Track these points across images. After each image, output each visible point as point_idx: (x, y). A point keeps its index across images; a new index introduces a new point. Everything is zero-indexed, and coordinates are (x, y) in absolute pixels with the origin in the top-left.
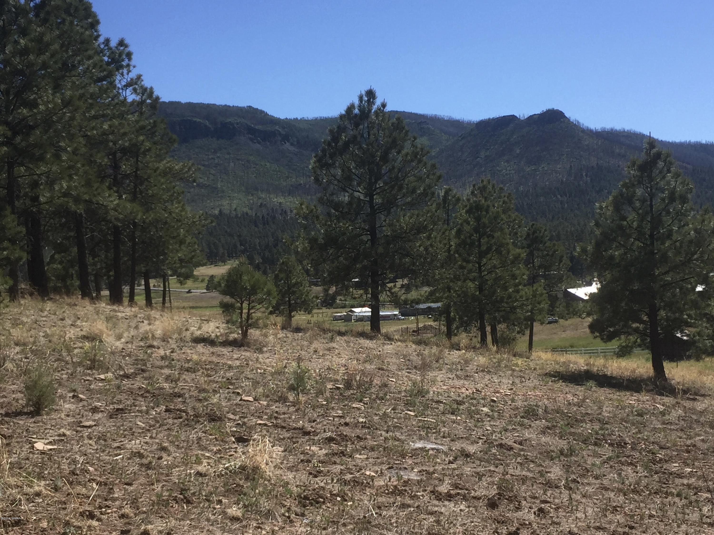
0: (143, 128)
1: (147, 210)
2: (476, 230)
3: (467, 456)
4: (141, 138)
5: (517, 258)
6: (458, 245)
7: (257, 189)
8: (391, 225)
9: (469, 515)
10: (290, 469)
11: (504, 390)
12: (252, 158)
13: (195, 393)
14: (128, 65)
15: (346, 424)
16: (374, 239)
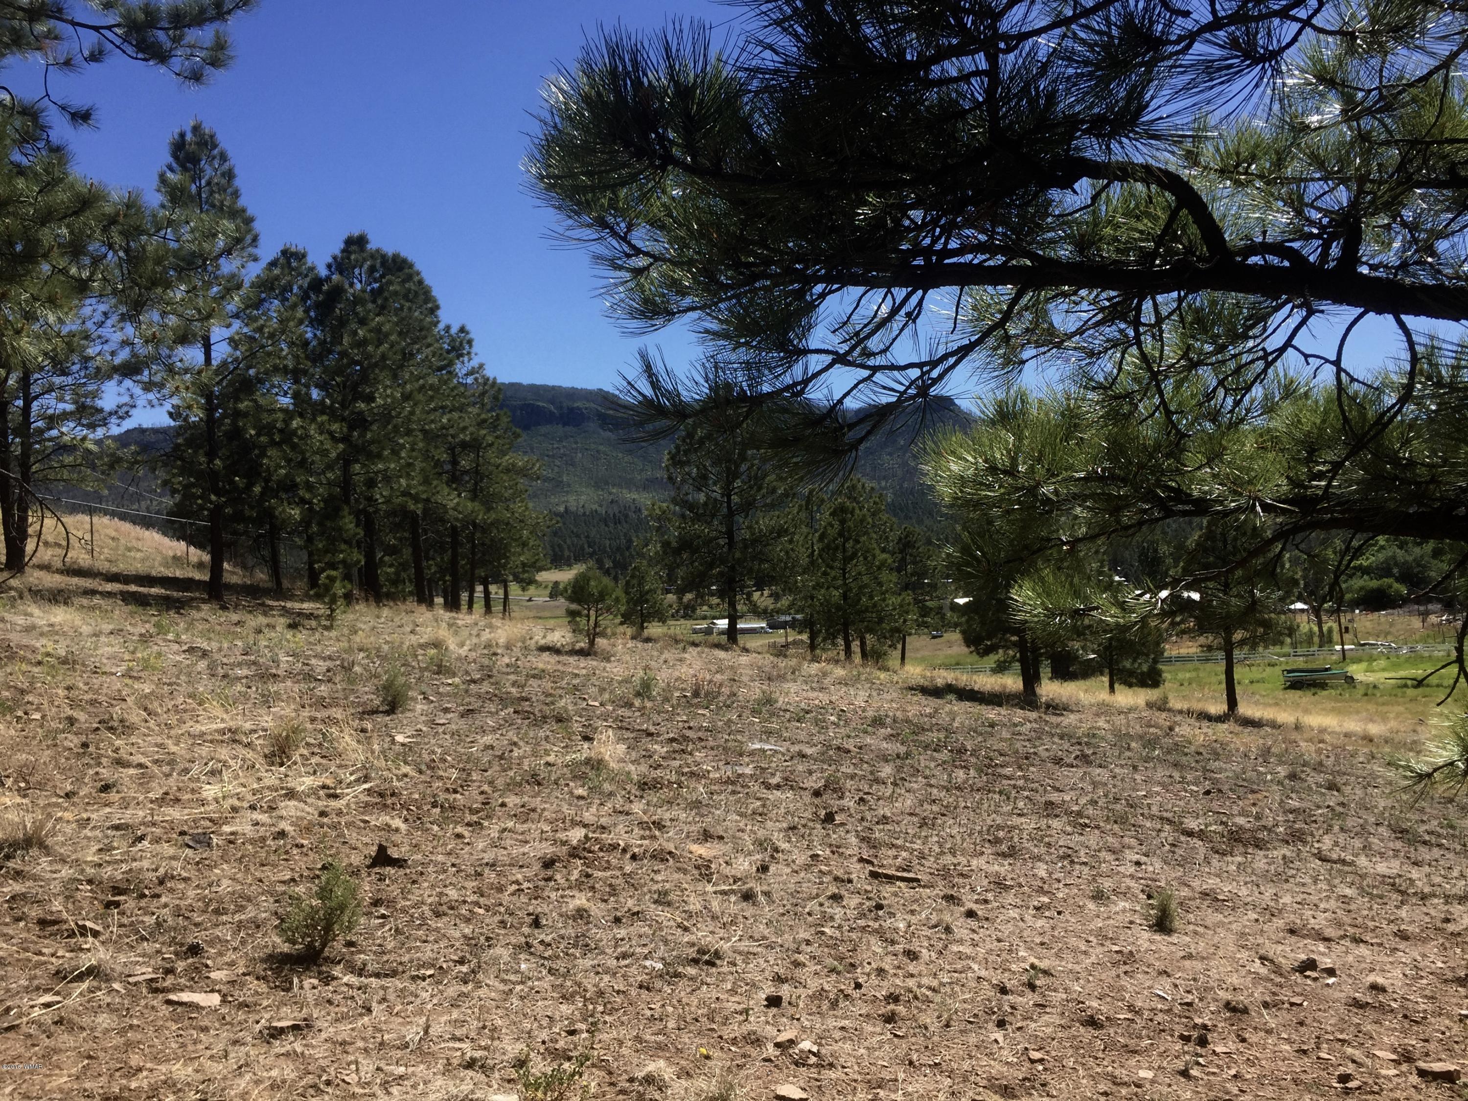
0: (484, 421)
1: (489, 509)
2: (841, 534)
3: (804, 756)
4: (483, 432)
5: (883, 563)
6: (822, 550)
7: (607, 483)
8: (749, 527)
9: (795, 801)
10: (633, 762)
11: (860, 702)
12: (601, 448)
13: (542, 698)
14: (469, 353)
15: (690, 728)
16: (731, 543)
